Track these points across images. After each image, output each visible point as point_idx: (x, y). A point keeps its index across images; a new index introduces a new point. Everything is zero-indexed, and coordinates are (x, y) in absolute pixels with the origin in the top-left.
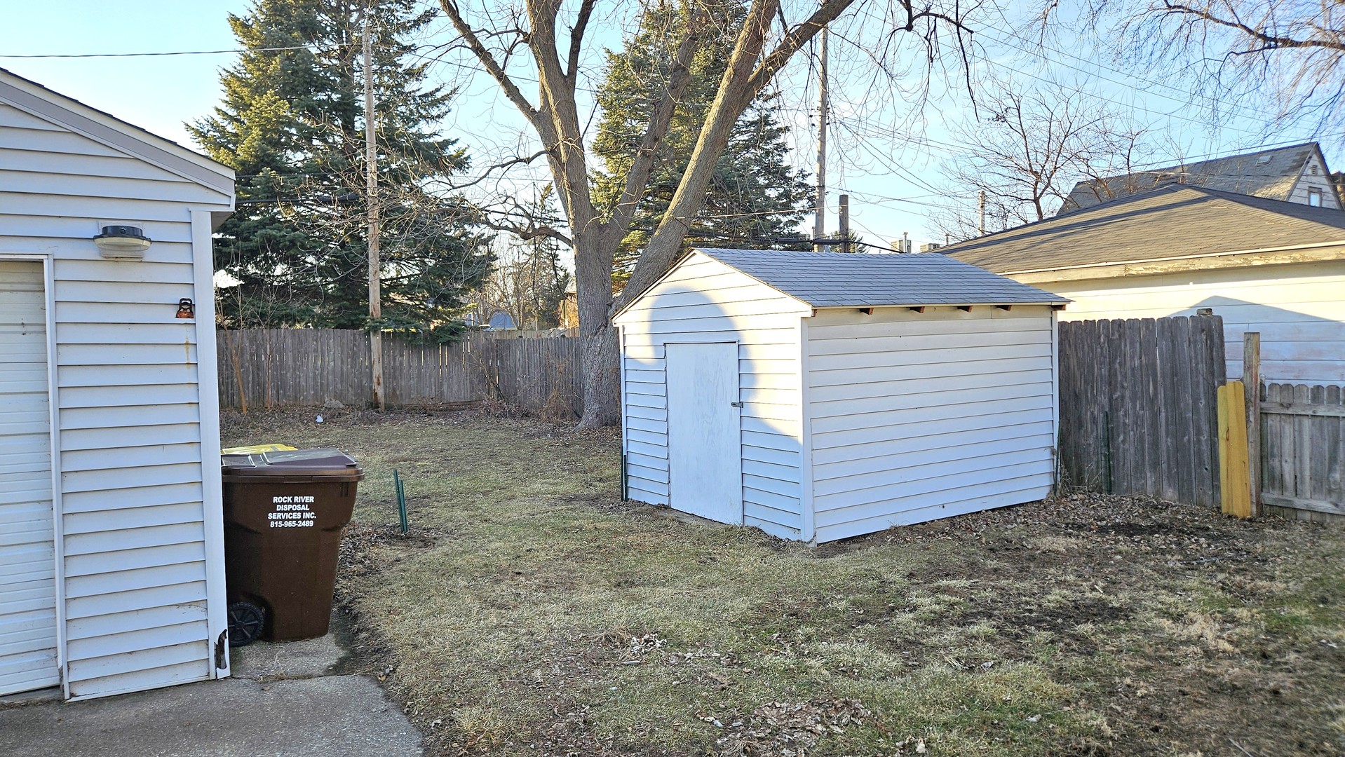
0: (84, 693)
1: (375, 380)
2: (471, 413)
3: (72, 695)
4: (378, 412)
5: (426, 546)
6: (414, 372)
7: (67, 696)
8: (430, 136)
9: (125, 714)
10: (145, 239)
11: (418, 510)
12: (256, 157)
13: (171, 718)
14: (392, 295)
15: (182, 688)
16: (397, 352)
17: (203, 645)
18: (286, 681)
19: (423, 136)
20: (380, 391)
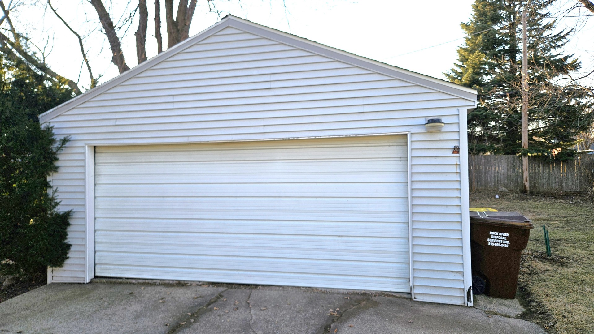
0: (419, 298)
1: (525, 179)
2: (580, 198)
3: (415, 298)
4: (526, 195)
5: (563, 266)
6: (546, 175)
7: (413, 298)
8: (557, 56)
9: (434, 311)
10: (443, 123)
11: (555, 246)
12: (470, 81)
13: (451, 317)
14: (534, 137)
15: (454, 306)
16: (537, 165)
17: (462, 291)
18: (498, 316)
19: (553, 57)
20: (527, 184)
